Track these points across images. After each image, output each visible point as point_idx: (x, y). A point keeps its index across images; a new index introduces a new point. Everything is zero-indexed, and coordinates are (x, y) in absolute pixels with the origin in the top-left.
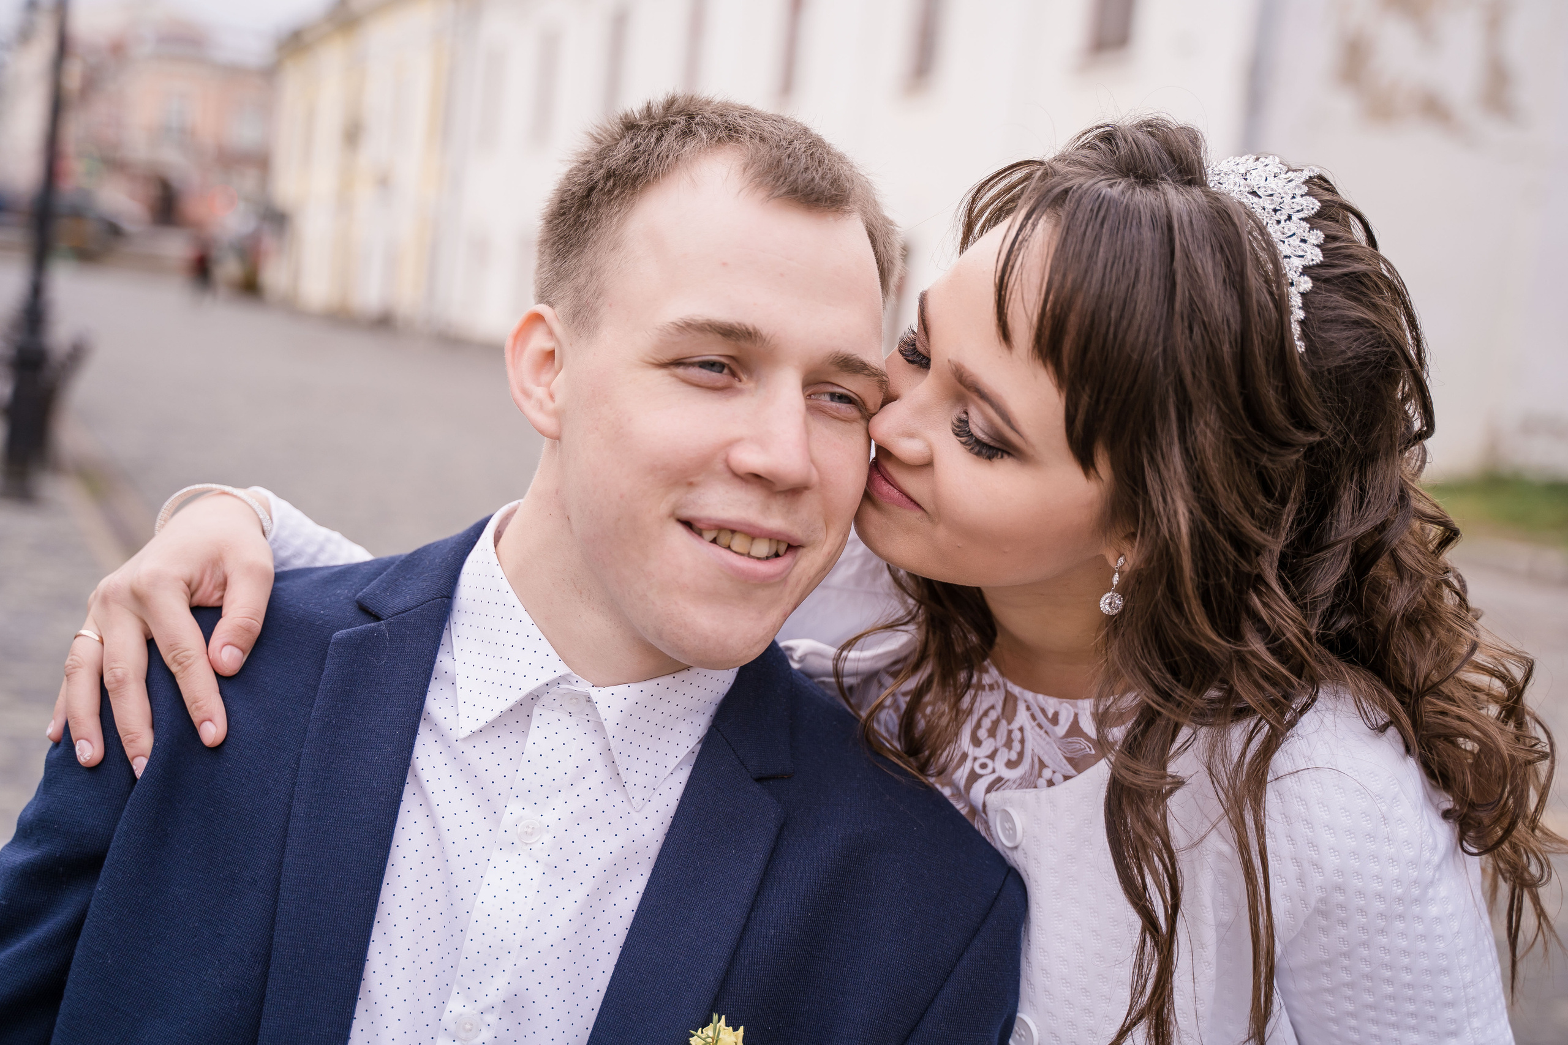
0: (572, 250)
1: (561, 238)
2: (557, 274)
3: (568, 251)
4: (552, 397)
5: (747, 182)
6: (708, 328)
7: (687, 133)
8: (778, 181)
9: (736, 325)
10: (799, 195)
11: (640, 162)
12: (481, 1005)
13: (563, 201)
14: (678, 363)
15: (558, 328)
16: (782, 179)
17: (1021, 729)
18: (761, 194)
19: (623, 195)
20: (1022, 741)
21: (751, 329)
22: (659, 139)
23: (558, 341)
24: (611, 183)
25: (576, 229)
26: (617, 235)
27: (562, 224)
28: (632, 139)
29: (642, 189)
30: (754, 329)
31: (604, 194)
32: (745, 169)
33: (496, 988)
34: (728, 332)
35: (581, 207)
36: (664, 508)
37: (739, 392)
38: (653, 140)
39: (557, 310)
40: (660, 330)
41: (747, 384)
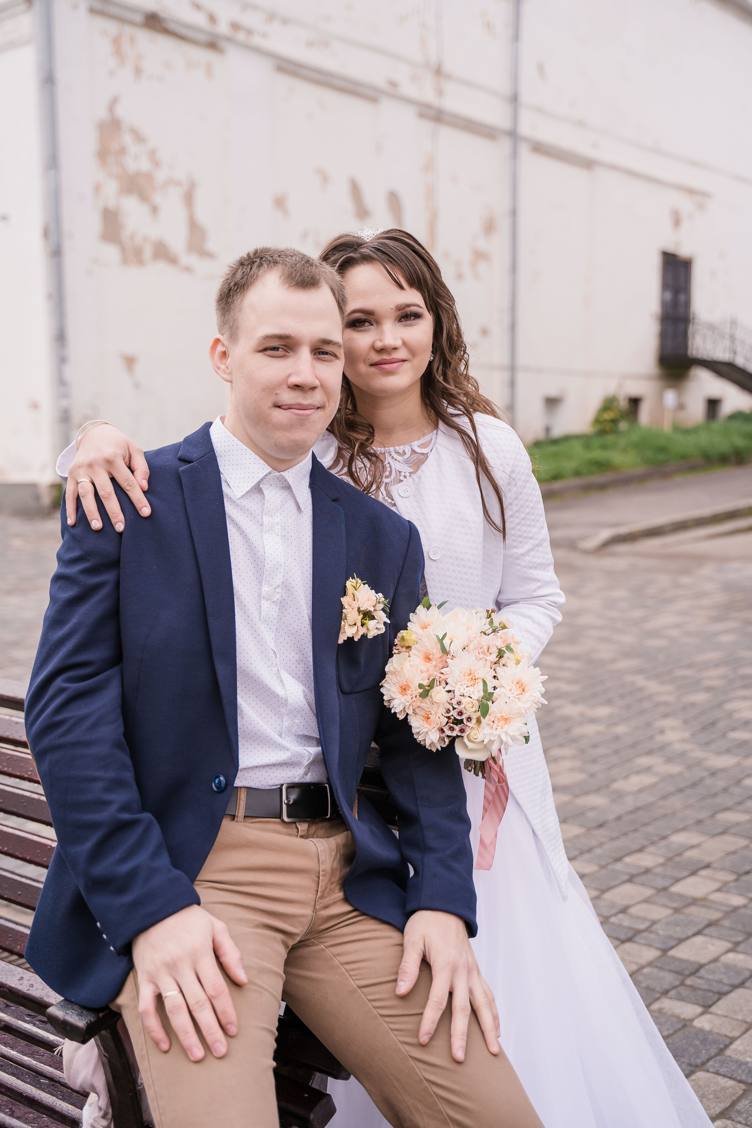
0: (227, 313)
1: (222, 308)
2: (223, 322)
3: (225, 313)
4: (227, 368)
5: (281, 282)
6: (273, 336)
7: (261, 265)
8: (292, 280)
9: (283, 335)
10: (299, 284)
11: (245, 279)
12: (274, 586)
13: (221, 295)
14: (265, 350)
15: (226, 343)
16: (293, 279)
17: (389, 463)
18: (286, 286)
19: (240, 292)
20: (390, 467)
21: (288, 335)
22: (251, 269)
23: (227, 348)
24: (236, 287)
25: (227, 305)
26: (240, 306)
27: (222, 303)
28: (242, 270)
29: (247, 289)
30: (289, 335)
31: (234, 292)
32: (280, 277)
33: (278, 579)
34: (280, 337)
35: (227, 297)
36: (269, 404)
37: (289, 357)
38: (249, 270)
39: (225, 336)
40: (258, 339)
41: (291, 354)
